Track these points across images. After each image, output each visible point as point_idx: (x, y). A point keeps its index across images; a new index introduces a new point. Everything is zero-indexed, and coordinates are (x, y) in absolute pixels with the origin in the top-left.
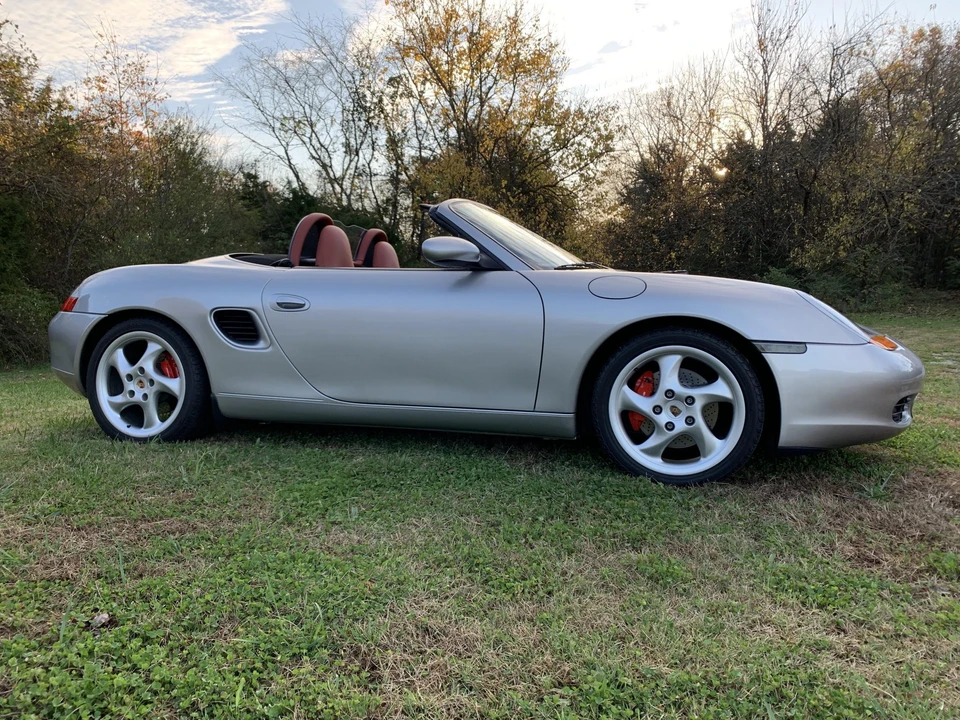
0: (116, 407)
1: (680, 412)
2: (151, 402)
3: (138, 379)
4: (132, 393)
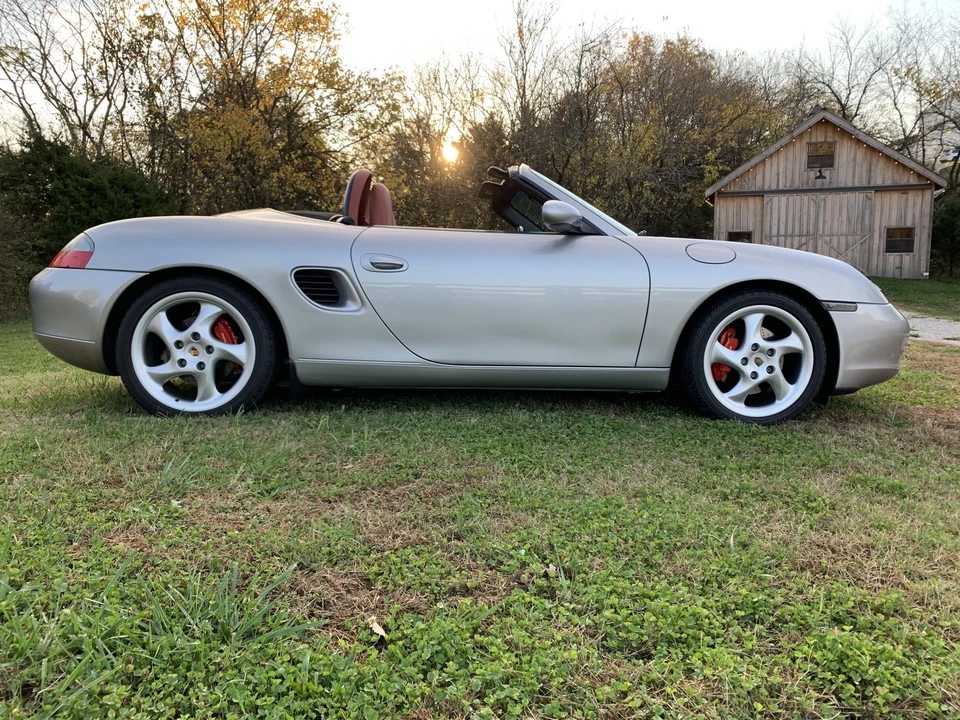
1: (762, 362)
2: (209, 370)
3: (190, 346)
4: (182, 363)
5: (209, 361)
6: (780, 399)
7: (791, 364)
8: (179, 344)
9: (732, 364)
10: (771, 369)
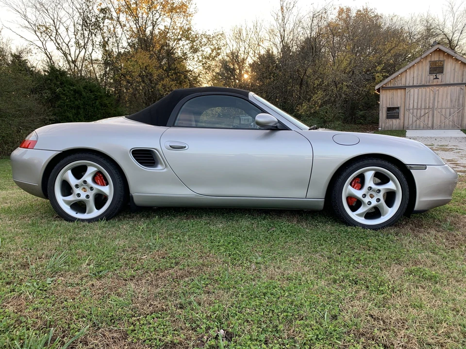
0: (67, 203)
1: (374, 196)
2: (91, 199)
3: (82, 187)
4: (79, 195)
5: (92, 194)
6: (383, 216)
7: (390, 197)
8: (77, 186)
9: (357, 197)
10: (378, 200)
